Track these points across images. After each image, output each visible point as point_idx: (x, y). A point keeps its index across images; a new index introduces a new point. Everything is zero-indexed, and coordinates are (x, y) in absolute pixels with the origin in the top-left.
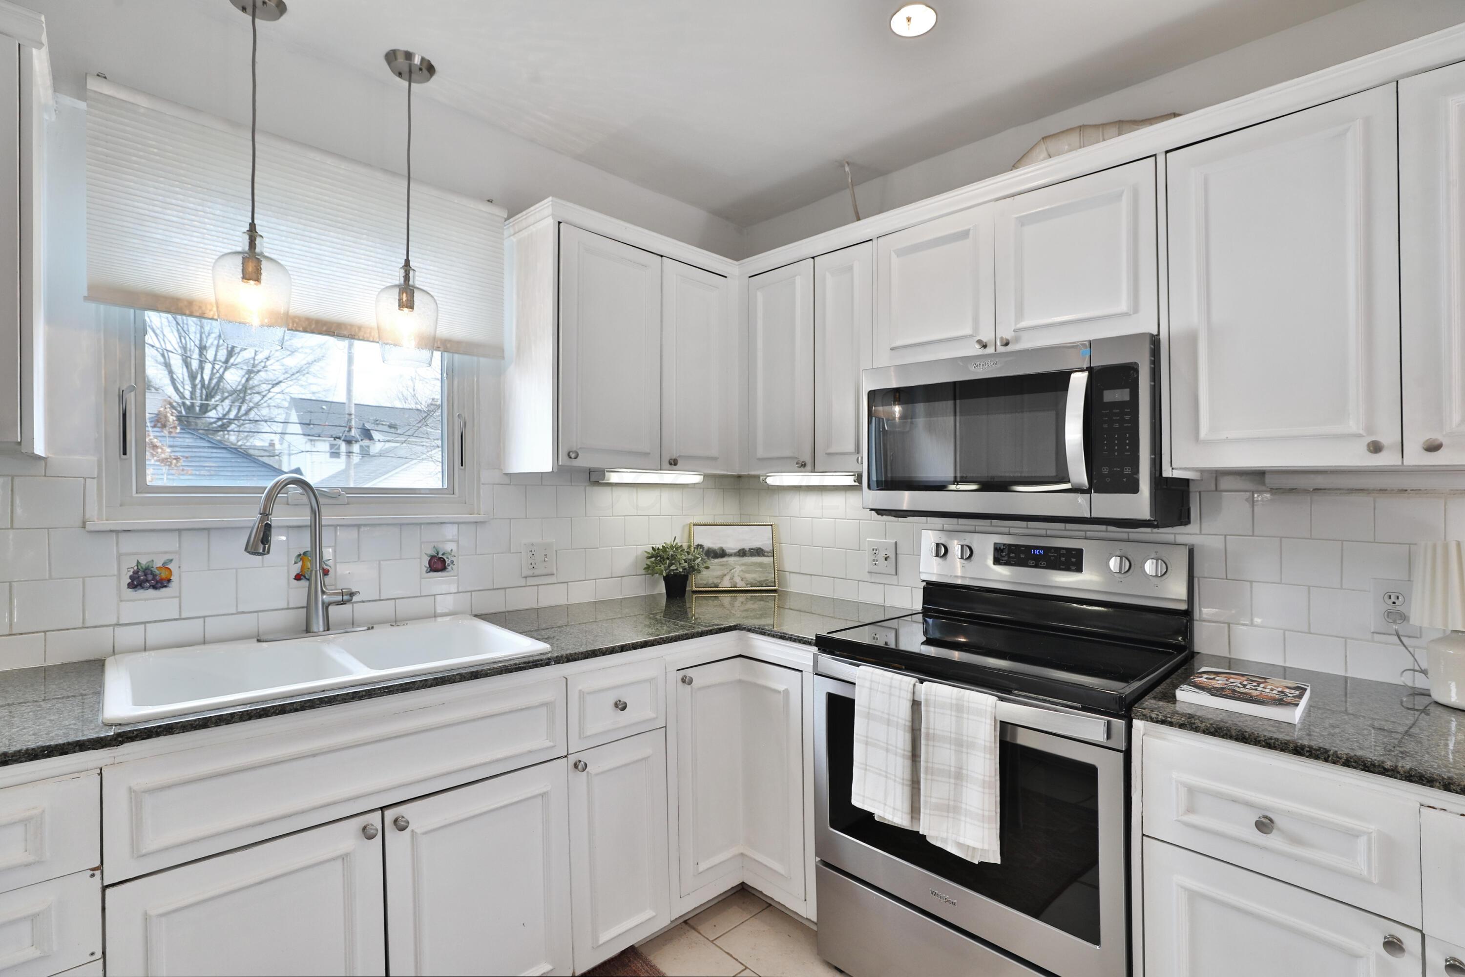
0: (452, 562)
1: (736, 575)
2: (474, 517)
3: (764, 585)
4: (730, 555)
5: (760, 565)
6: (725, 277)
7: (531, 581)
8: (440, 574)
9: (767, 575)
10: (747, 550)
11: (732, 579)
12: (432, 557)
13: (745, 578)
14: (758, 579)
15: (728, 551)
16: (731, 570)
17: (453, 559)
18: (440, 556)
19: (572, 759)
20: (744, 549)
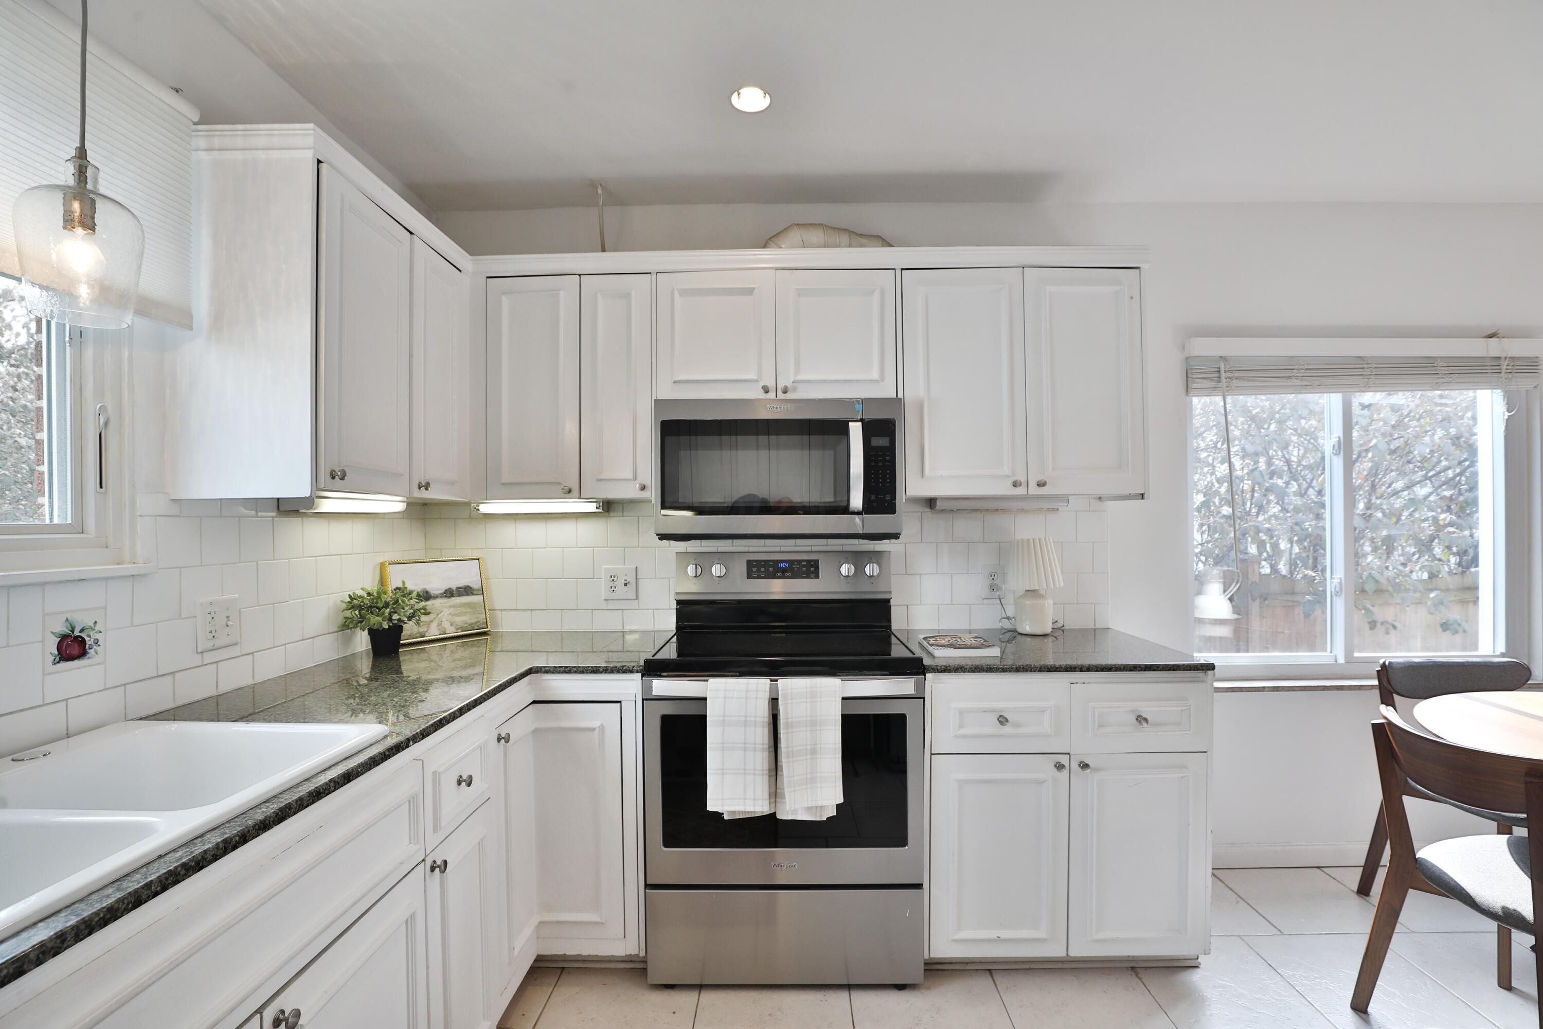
0: (96, 642)
1: (444, 619)
2: (127, 568)
3: (476, 628)
4: (436, 597)
5: (470, 605)
6: (460, 270)
7: (209, 657)
8: (76, 663)
9: (478, 615)
10: (455, 589)
11: (439, 625)
12: (64, 637)
13: (455, 622)
14: (469, 622)
15: (433, 592)
16: (438, 615)
17: (98, 636)
18: (77, 633)
19: (429, 863)
20: (450, 588)
